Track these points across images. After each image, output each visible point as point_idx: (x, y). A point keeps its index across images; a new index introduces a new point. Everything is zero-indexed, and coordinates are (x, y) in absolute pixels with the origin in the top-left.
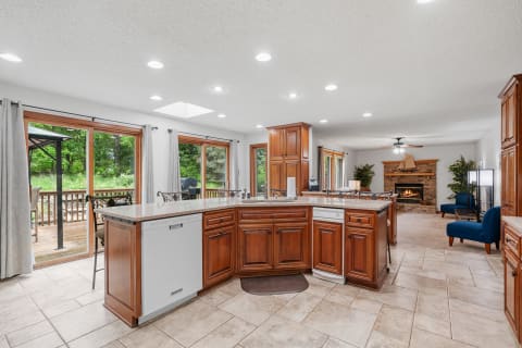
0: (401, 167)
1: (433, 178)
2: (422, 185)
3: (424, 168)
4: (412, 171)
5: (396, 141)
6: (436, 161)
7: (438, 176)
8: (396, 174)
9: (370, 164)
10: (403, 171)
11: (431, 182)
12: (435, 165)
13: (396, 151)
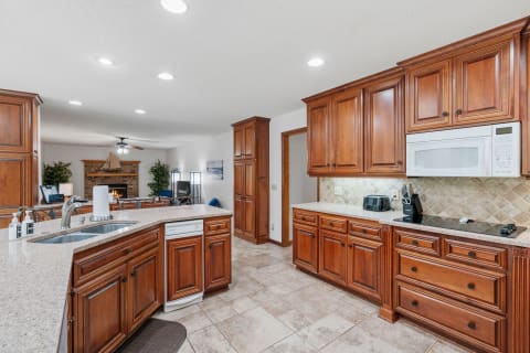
0: (106, 166)
1: (136, 178)
2: (126, 185)
3: (128, 169)
4: (116, 171)
5: (120, 141)
6: (138, 162)
7: (140, 177)
8: (99, 174)
9: (66, 162)
10: (108, 171)
11: (134, 182)
12: (137, 167)
13: (120, 151)
